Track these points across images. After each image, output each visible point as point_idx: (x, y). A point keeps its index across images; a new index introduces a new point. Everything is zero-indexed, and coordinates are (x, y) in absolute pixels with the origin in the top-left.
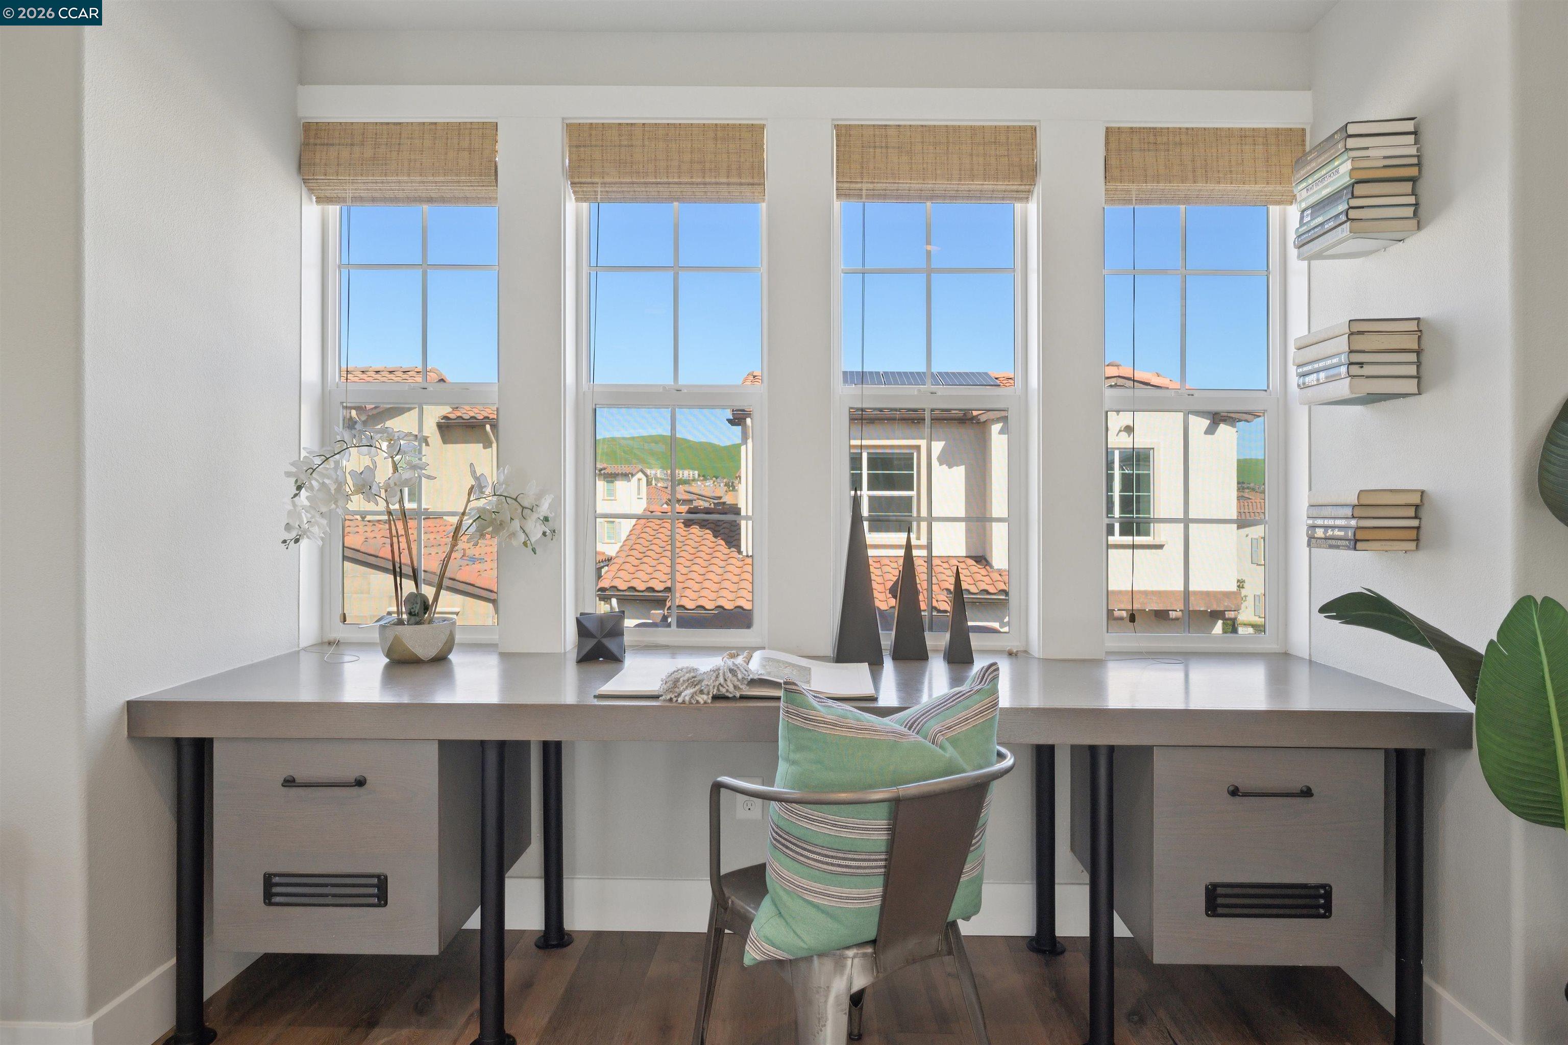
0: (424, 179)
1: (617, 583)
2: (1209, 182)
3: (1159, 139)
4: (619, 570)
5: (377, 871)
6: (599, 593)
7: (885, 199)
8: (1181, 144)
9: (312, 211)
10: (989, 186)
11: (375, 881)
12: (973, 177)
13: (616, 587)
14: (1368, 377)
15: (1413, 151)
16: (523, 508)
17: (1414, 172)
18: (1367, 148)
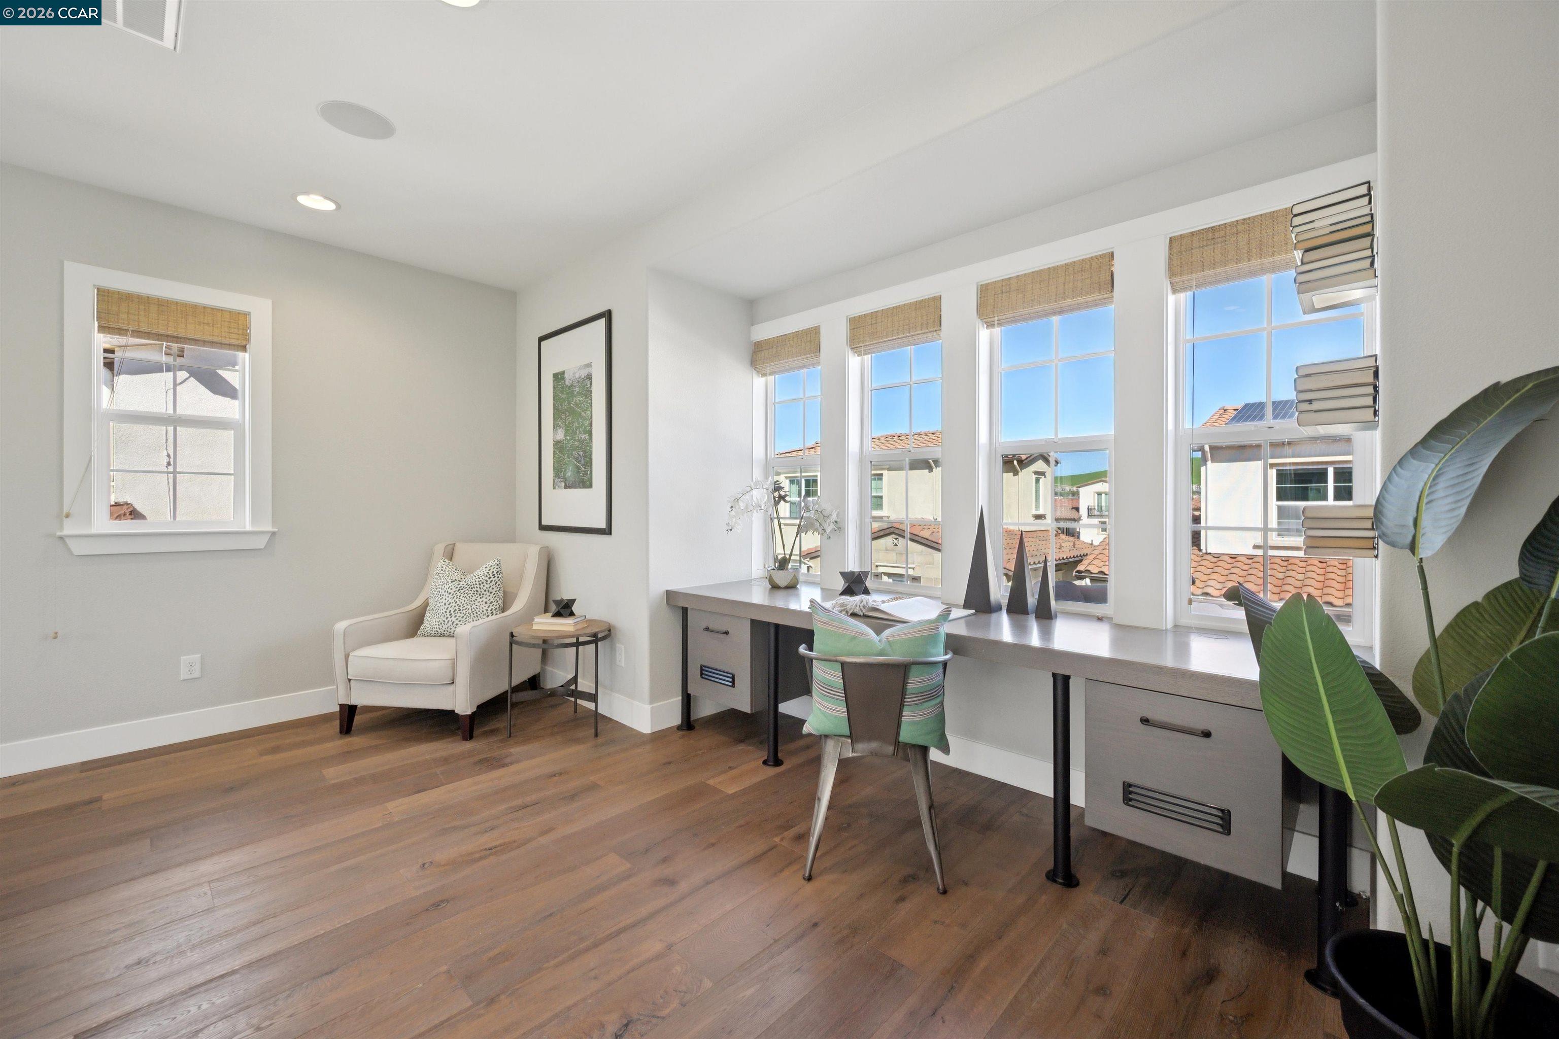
0: (794, 359)
1: (1090, 568)
2: (1263, 257)
3: (1217, 235)
4: (1094, 559)
5: (732, 672)
6: (1077, 574)
7: (1016, 322)
8: (1237, 233)
9: (759, 382)
10: (1080, 300)
11: (731, 676)
12: (1064, 298)
13: (1089, 571)
14: (1315, 411)
15: (1366, 211)
16: (824, 516)
17: (1366, 229)
18: (1313, 221)
